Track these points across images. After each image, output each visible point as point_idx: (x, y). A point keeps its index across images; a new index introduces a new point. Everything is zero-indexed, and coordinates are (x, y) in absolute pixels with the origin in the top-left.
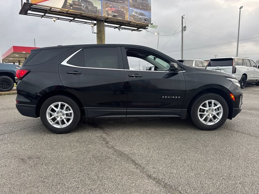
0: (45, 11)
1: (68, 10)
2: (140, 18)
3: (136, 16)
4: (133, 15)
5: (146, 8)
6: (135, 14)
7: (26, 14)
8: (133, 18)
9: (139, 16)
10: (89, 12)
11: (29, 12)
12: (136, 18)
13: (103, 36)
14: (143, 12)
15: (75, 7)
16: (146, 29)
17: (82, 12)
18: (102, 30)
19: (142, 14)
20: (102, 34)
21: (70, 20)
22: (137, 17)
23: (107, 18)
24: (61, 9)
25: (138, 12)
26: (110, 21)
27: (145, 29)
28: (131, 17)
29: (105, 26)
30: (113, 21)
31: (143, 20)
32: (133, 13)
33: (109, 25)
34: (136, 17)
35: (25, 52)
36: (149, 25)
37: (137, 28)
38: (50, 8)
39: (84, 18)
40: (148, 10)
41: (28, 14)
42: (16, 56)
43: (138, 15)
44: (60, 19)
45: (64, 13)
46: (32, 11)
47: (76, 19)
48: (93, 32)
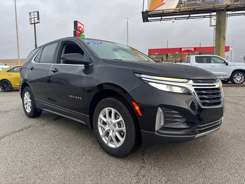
0: (160, 15)
1: (179, 8)
7: (148, 21)
10: (206, 4)
11: (149, 18)
13: (222, 27)
15: (190, 3)
17: (194, 7)
18: (222, 21)
20: (221, 26)
21: (187, 18)
23: (228, 6)
24: (175, 10)
26: (234, 8)
29: (227, 16)
30: (239, 7)
33: (234, 12)
35: (157, 54)
38: (162, 11)
39: (199, 12)
41: (149, 21)
42: (154, 57)
44: (176, 19)
45: (177, 12)
46: (151, 17)
47: (191, 16)
48: (211, 26)
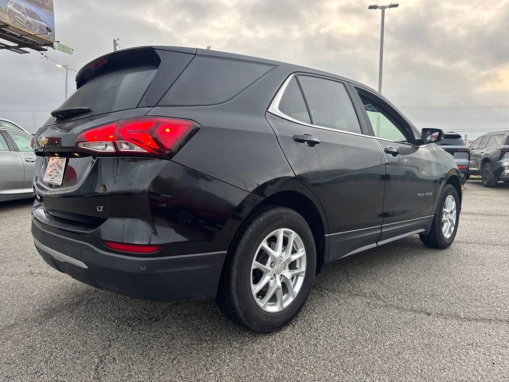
2: (28, 22)
3: (18, 13)
4: (10, 11)
5: (40, 2)
6: (15, 10)
8: (10, 17)
9: (24, 16)
12: (16, 18)
14: (34, 9)
16: (42, 52)
19: (32, 15)
22: (20, 18)
25: (22, 5)
27: (39, 49)
28: (5, 14)
31: (36, 29)
32: (10, 6)
34: (16, 16)
36: (54, 44)
37: (17, 45)
40: (46, 8)
43: (23, 13)
